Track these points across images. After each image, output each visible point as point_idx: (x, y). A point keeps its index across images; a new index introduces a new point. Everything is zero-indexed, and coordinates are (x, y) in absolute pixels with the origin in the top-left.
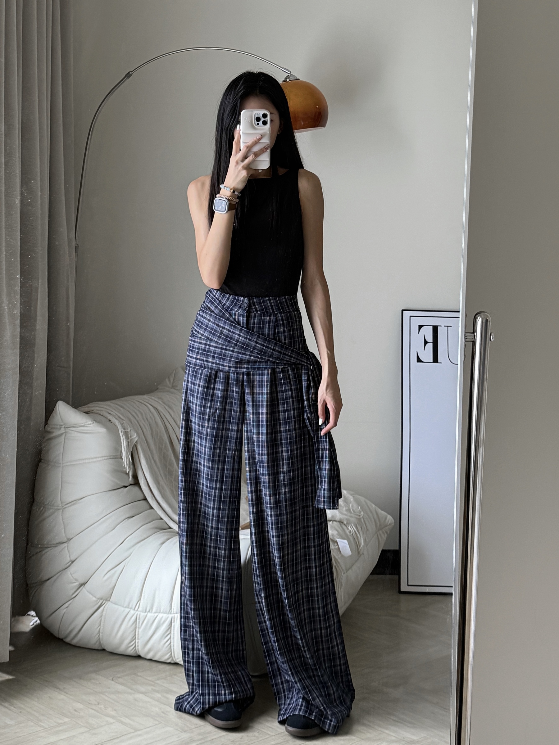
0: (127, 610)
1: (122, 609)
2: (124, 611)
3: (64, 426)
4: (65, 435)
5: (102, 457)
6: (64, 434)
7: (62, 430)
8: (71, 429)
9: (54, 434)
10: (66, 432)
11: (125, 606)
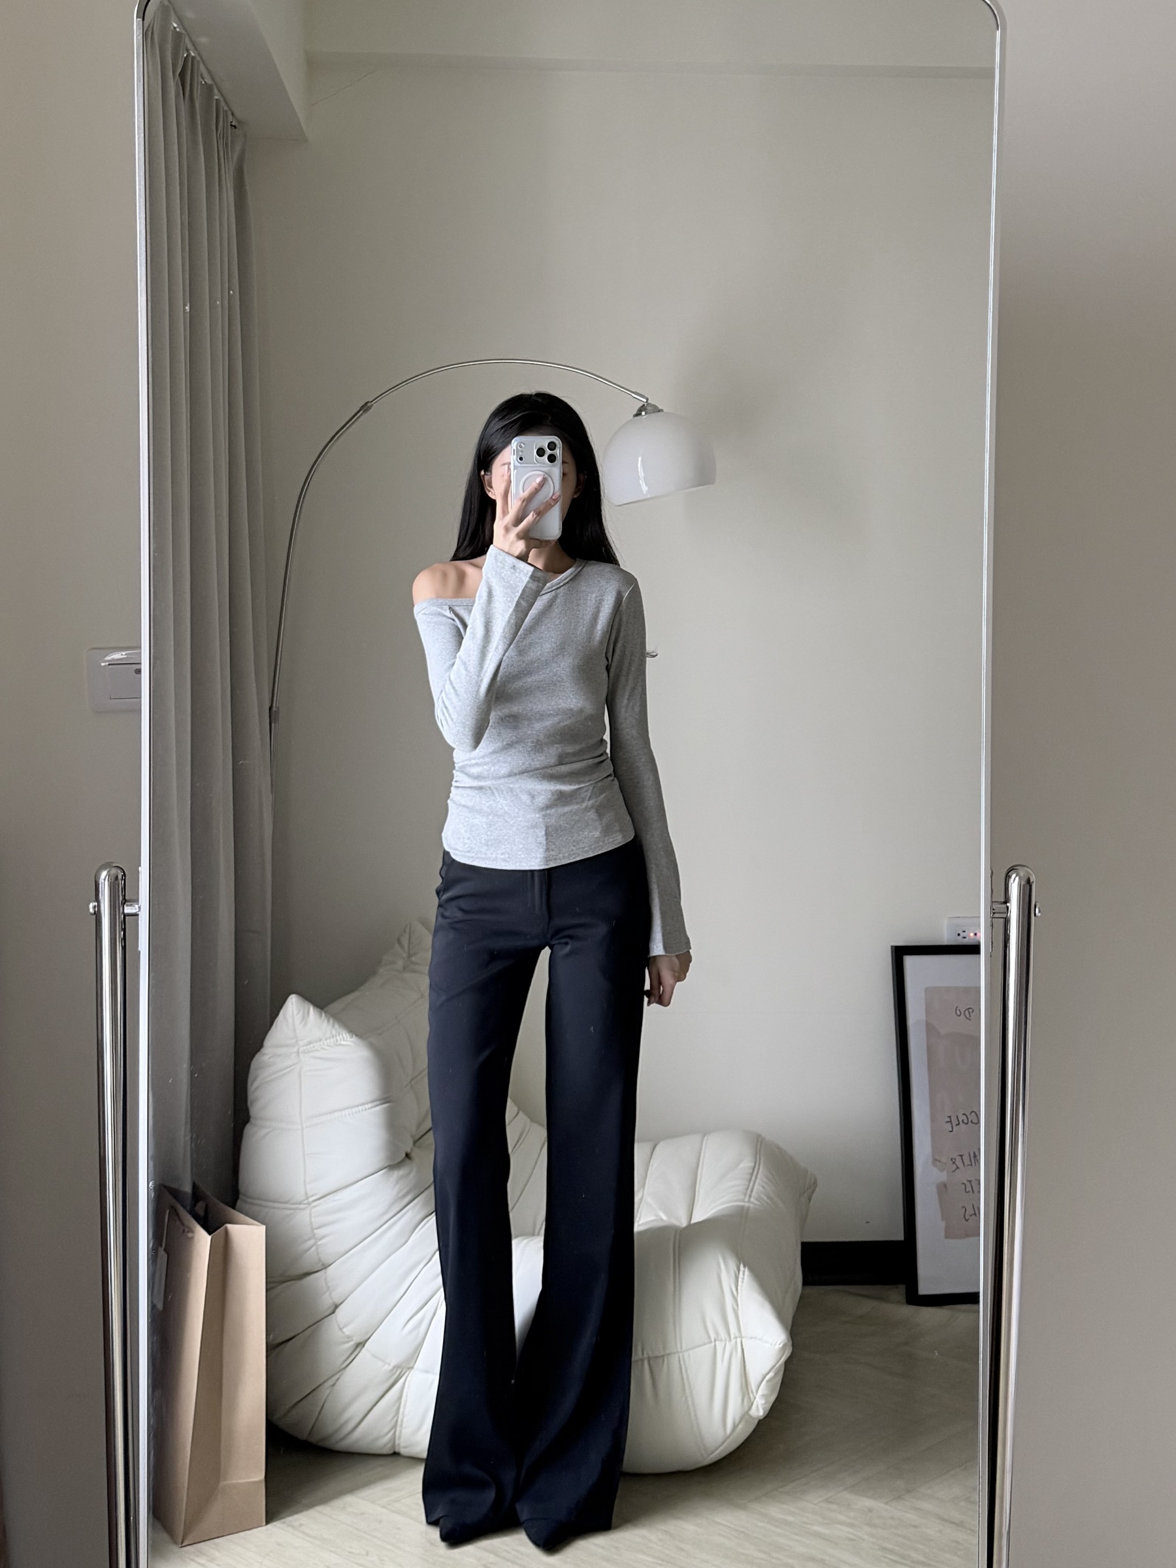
3: (297, 1049)
4: (301, 1067)
6: (298, 1065)
7: (294, 1059)
8: (312, 1054)
10: (300, 1062)
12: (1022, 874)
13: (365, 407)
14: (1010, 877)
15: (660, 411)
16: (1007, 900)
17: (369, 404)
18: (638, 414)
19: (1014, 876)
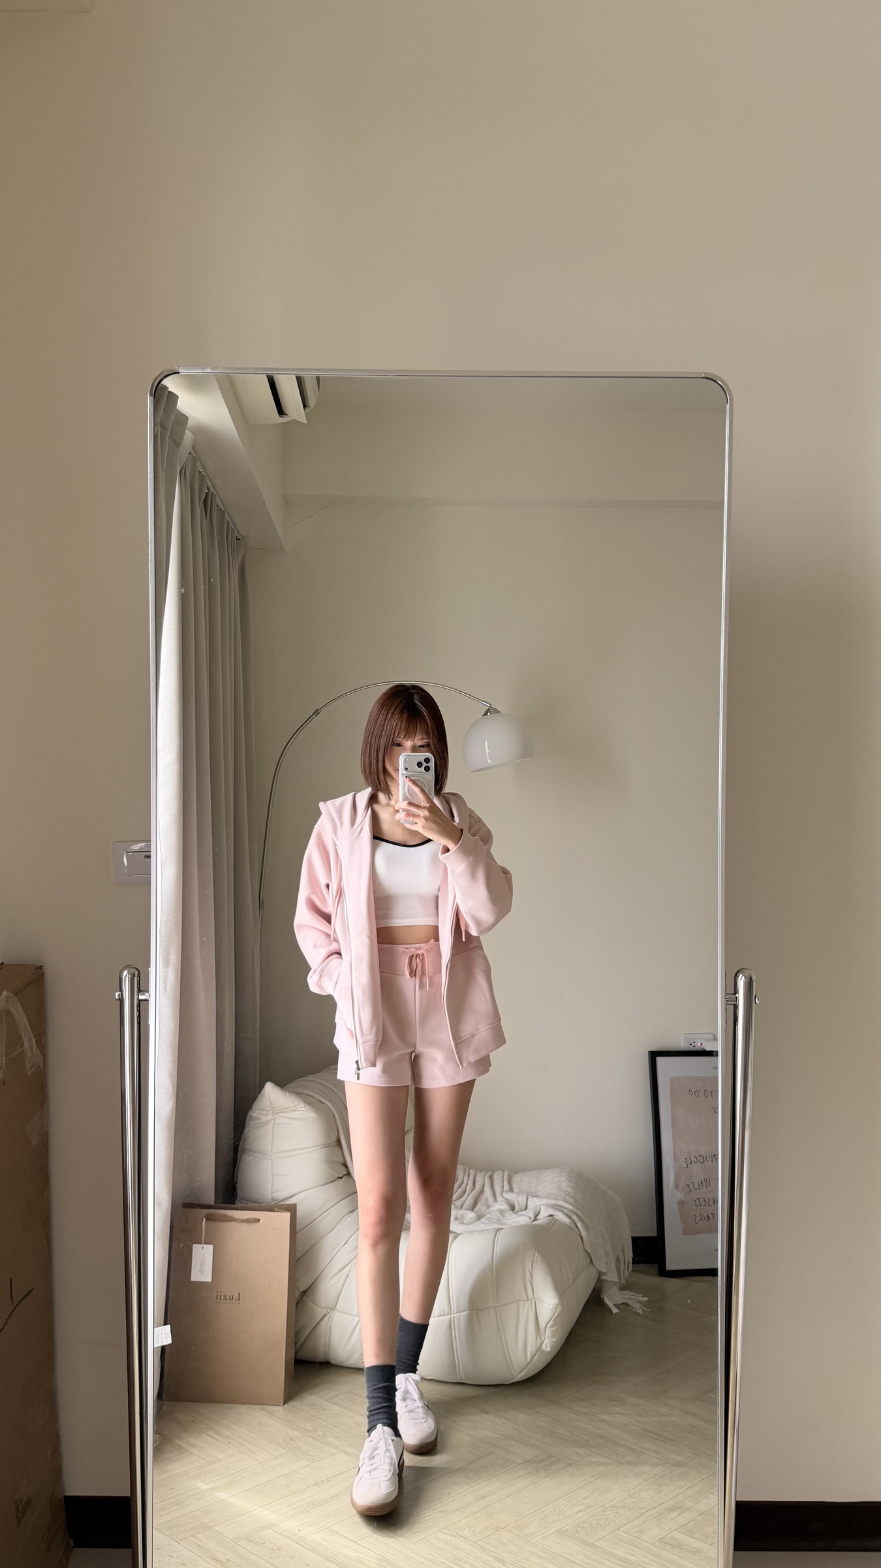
0: (356, 1319)
1: (352, 1318)
2: (353, 1319)
3: (271, 1112)
4: (274, 1122)
5: (315, 1146)
6: (272, 1121)
7: (270, 1117)
8: (281, 1115)
9: (262, 1121)
10: (274, 1119)
11: (354, 1314)
12: (746, 974)
13: (317, 712)
14: (738, 976)
15: (498, 712)
16: (736, 992)
17: (319, 711)
18: (486, 714)
19: (741, 975)
